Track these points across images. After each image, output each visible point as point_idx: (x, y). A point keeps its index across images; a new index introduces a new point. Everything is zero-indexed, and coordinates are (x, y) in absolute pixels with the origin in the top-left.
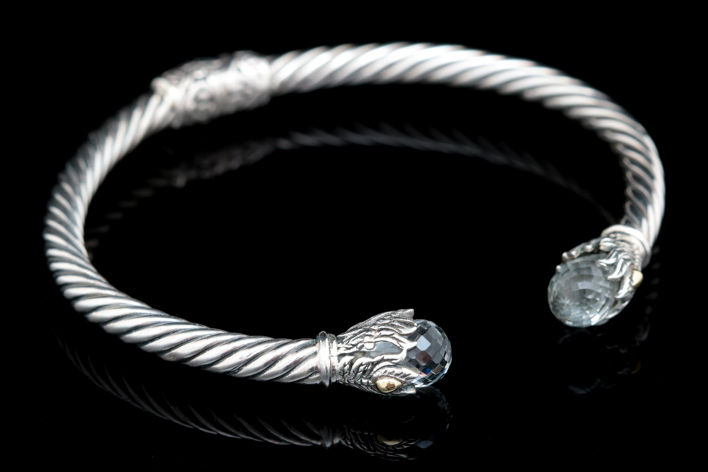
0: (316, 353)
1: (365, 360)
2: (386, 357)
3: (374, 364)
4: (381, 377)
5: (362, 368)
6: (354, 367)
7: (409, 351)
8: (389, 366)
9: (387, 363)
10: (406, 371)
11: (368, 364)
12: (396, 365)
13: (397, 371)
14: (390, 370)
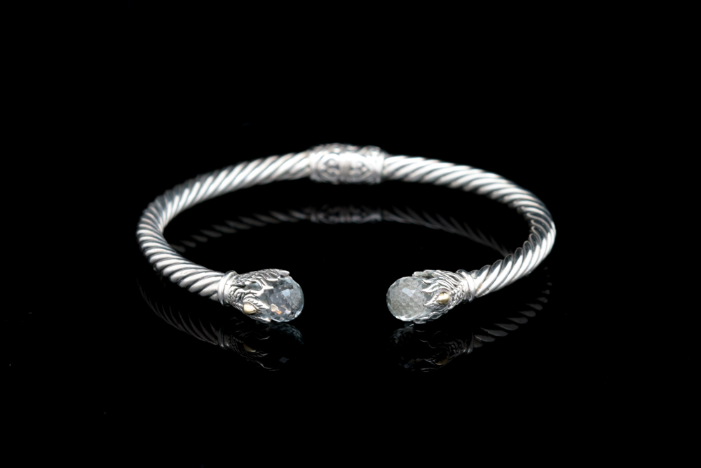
0: (219, 281)
1: (241, 290)
2: (252, 291)
3: (245, 294)
4: (246, 303)
5: (239, 295)
6: (236, 293)
7: (265, 291)
8: (252, 297)
9: (251, 295)
10: (260, 303)
11: (242, 293)
12: (256, 298)
13: (255, 301)
14: (252, 300)
